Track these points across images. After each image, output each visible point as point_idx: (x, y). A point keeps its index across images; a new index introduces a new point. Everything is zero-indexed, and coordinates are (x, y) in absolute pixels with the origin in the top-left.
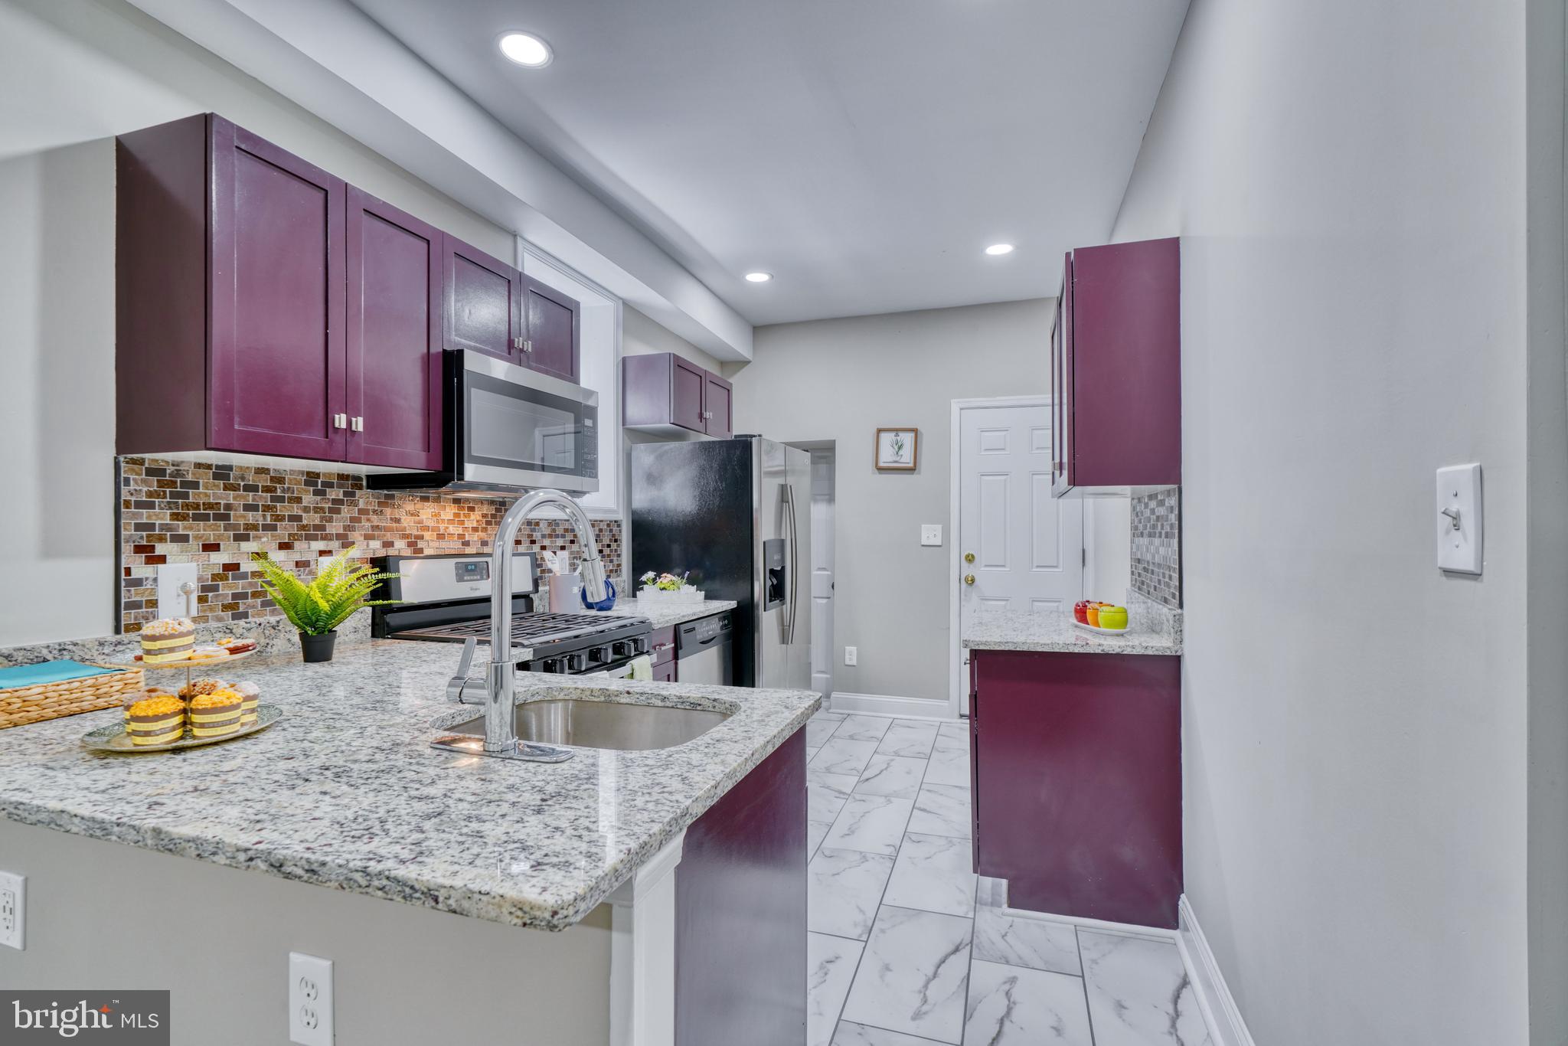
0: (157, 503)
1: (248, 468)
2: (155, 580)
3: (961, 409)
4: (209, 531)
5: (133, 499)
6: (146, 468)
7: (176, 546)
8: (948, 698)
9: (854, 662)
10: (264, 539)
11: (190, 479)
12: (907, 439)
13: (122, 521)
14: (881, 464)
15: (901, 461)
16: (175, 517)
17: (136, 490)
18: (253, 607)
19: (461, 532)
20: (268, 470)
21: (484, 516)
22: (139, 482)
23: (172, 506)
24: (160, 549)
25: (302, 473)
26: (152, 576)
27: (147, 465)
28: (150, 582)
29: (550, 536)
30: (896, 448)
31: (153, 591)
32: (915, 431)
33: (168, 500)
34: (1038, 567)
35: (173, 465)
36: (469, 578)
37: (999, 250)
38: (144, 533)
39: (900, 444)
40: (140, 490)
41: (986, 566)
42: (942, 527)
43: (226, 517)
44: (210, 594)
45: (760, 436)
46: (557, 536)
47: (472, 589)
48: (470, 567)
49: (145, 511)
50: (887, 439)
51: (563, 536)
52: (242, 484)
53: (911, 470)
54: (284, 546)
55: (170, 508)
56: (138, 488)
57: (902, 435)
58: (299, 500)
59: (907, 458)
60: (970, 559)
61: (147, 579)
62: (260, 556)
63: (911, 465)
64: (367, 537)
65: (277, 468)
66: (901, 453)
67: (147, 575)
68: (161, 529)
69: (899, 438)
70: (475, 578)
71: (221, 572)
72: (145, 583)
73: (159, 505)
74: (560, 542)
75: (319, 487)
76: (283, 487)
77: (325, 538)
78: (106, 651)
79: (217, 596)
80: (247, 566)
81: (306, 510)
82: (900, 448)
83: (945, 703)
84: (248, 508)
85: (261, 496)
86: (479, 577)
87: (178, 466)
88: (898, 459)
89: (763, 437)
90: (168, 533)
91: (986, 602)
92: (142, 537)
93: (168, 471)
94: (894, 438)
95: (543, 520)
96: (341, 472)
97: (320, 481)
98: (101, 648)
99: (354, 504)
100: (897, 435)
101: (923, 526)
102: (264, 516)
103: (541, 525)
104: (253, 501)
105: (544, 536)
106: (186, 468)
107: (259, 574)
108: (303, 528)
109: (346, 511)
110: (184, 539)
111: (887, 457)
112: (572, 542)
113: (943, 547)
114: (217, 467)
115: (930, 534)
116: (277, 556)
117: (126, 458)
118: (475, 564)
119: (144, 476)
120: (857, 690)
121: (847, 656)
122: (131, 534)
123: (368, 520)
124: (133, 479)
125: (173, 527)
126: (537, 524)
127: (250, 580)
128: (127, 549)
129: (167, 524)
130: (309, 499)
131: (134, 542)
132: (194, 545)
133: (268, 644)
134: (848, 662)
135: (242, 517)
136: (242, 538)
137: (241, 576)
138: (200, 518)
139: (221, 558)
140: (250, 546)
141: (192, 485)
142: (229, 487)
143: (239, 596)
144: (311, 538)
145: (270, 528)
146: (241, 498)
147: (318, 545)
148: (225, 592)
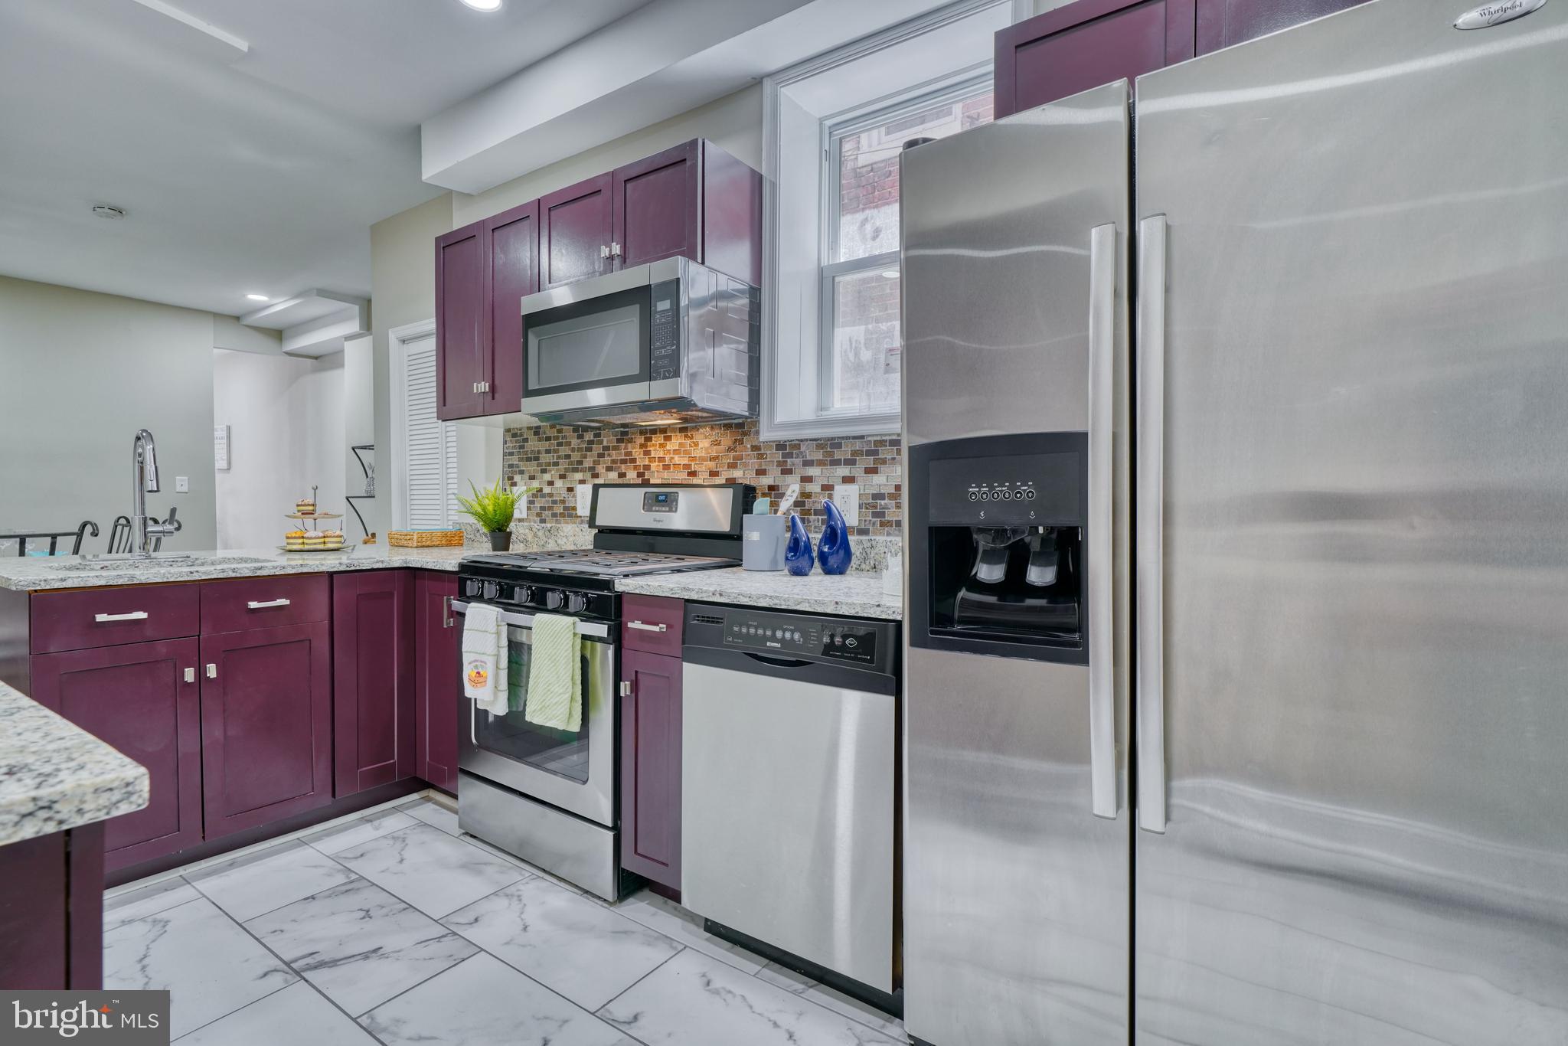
0: (515, 452)
4: (531, 467)
5: (509, 451)
6: (513, 433)
7: (520, 476)
10: (553, 472)
11: (525, 437)
16: (521, 460)
17: (508, 446)
19: (686, 462)
22: (510, 441)
23: (520, 453)
24: (517, 478)
29: (821, 463)
33: (519, 450)
35: (520, 430)
36: (657, 509)
38: (511, 469)
40: (511, 446)
43: (537, 459)
44: (532, 506)
46: (836, 463)
47: (655, 520)
48: (661, 498)
49: (512, 457)
51: (850, 462)
52: (545, 436)
54: (562, 477)
55: (519, 455)
58: (569, 444)
62: (551, 483)
64: (609, 469)
68: (516, 467)
70: (664, 509)
73: (516, 454)
74: (843, 471)
76: (563, 436)
77: (583, 470)
79: (534, 507)
80: (547, 490)
81: (573, 450)
84: (548, 451)
85: (553, 443)
90: (518, 470)
92: (511, 472)
93: (519, 434)
95: (807, 440)
99: (601, 442)
102: (553, 456)
103: (803, 448)
104: (549, 447)
105: (808, 463)
106: (524, 431)
107: (551, 495)
108: (571, 463)
109: (597, 449)
110: (522, 472)
112: (869, 471)
114: (535, 428)
116: (559, 483)
118: (666, 494)
119: (511, 438)
122: (507, 470)
123: (609, 455)
124: (508, 440)
126: (798, 447)
130: (575, 442)
132: (526, 476)
135: (545, 458)
136: (544, 471)
137: (543, 496)
138: (529, 459)
139: (535, 484)
140: (547, 477)
141: (526, 440)
142: (540, 440)
143: (543, 509)
144: (576, 470)
145: (556, 464)
146: (543, 446)
147: (579, 476)
148: (538, 505)
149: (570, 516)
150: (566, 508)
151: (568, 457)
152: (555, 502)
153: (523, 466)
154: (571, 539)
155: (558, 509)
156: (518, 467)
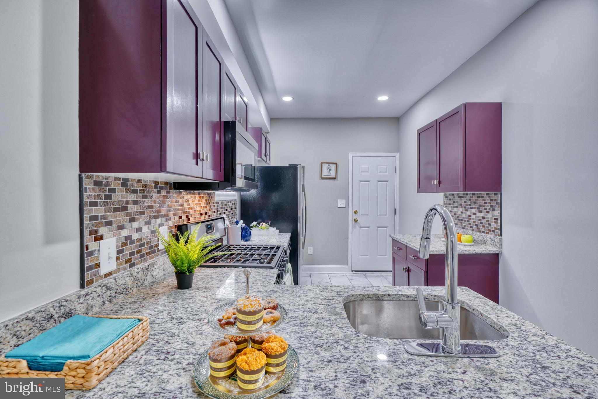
0: (99, 202)
1: (134, 179)
2: (99, 250)
3: (353, 156)
4: (120, 217)
5: (89, 201)
6: (94, 181)
7: (107, 228)
8: (348, 265)
9: (312, 253)
10: (141, 220)
11: (112, 187)
12: (333, 167)
13: (84, 215)
14: (323, 176)
15: (331, 175)
16: (107, 210)
17: (90, 195)
18: (137, 259)
20: (141, 180)
21: (206, 200)
22: (91, 189)
23: (105, 204)
24: (100, 231)
25: (153, 181)
26: (97, 248)
27: (94, 179)
28: (97, 252)
30: (329, 170)
31: (98, 258)
32: (336, 164)
33: (104, 200)
34: (380, 215)
35: (106, 179)
36: (209, 232)
37: (383, 98)
38: (94, 222)
39: (330, 168)
40: (92, 195)
41: (361, 215)
42: (346, 201)
43: (126, 209)
44: (121, 255)
45: (301, 165)
48: (209, 227)
49: (94, 208)
50: (325, 166)
52: (132, 189)
53: (334, 179)
54: (148, 223)
55: (105, 206)
56: (91, 194)
57: (331, 165)
58: (152, 197)
59: (333, 174)
60: (356, 212)
61: (95, 250)
62: (139, 230)
63: (334, 177)
64: (174, 215)
65: (144, 179)
66: (330, 172)
67: (95, 248)
68: (101, 219)
69: (330, 166)
71: (125, 241)
72: (94, 253)
73: (100, 204)
75: (159, 189)
76: (147, 190)
77: (161, 217)
78: (81, 301)
79: (123, 255)
80: (135, 236)
81: (155, 202)
82: (330, 170)
83: (346, 267)
84: (135, 202)
85: (139, 195)
86: (211, 231)
87: (107, 179)
88: (329, 174)
89: (302, 165)
90: (104, 221)
91: (361, 228)
92: (93, 225)
93: (103, 183)
94: (328, 166)
96: (166, 181)
97: (159, 186)
98: (79, 300)
99: (170, 198)
100: (329, 165)
101: (339, 200)
102: (140, 206)
104: (136, 199)
106: (111, 181)
107: (139, 240)
108: (154, 212)
109: (167, 202)
110: (110, 223)
111: (325, 173)
113: (346, 208)
114: (123, 179)
115: (341, 203)
116: (145, 229)
117: (85, 175)
118: (210, 225)
119: (93, 186)
120: (313, 264)
121: (309, 251)
122: (88, 223)
123: (174, 206)
124: (89, 188)
125: (107, 216)
127: (136, 244)
128: (86, 232)
129: (104, 215)
130: (155, 196)
131: (90, 228)
132: (115, 227)
133: (145, 279)
134: (309, 253)
135: (132, 208)
136: (132, 220)
137: (132, 242)
138: (116, 210)
139: (125, 233)
140: (135, 225)
141: (113, 190)
142: (127, 191)
143: (132, 254)
144: (156, 217)
145: (142, 213)
146: (132, 197)
147: (159, 221)
148: (127, 252)
149: (154, 252)
150: (150, 248)
151: (151, 207)
152: (142, 245)
153: (111, 217)
154: (161, 268)
155: (145, 250)
156: (105, 218)
